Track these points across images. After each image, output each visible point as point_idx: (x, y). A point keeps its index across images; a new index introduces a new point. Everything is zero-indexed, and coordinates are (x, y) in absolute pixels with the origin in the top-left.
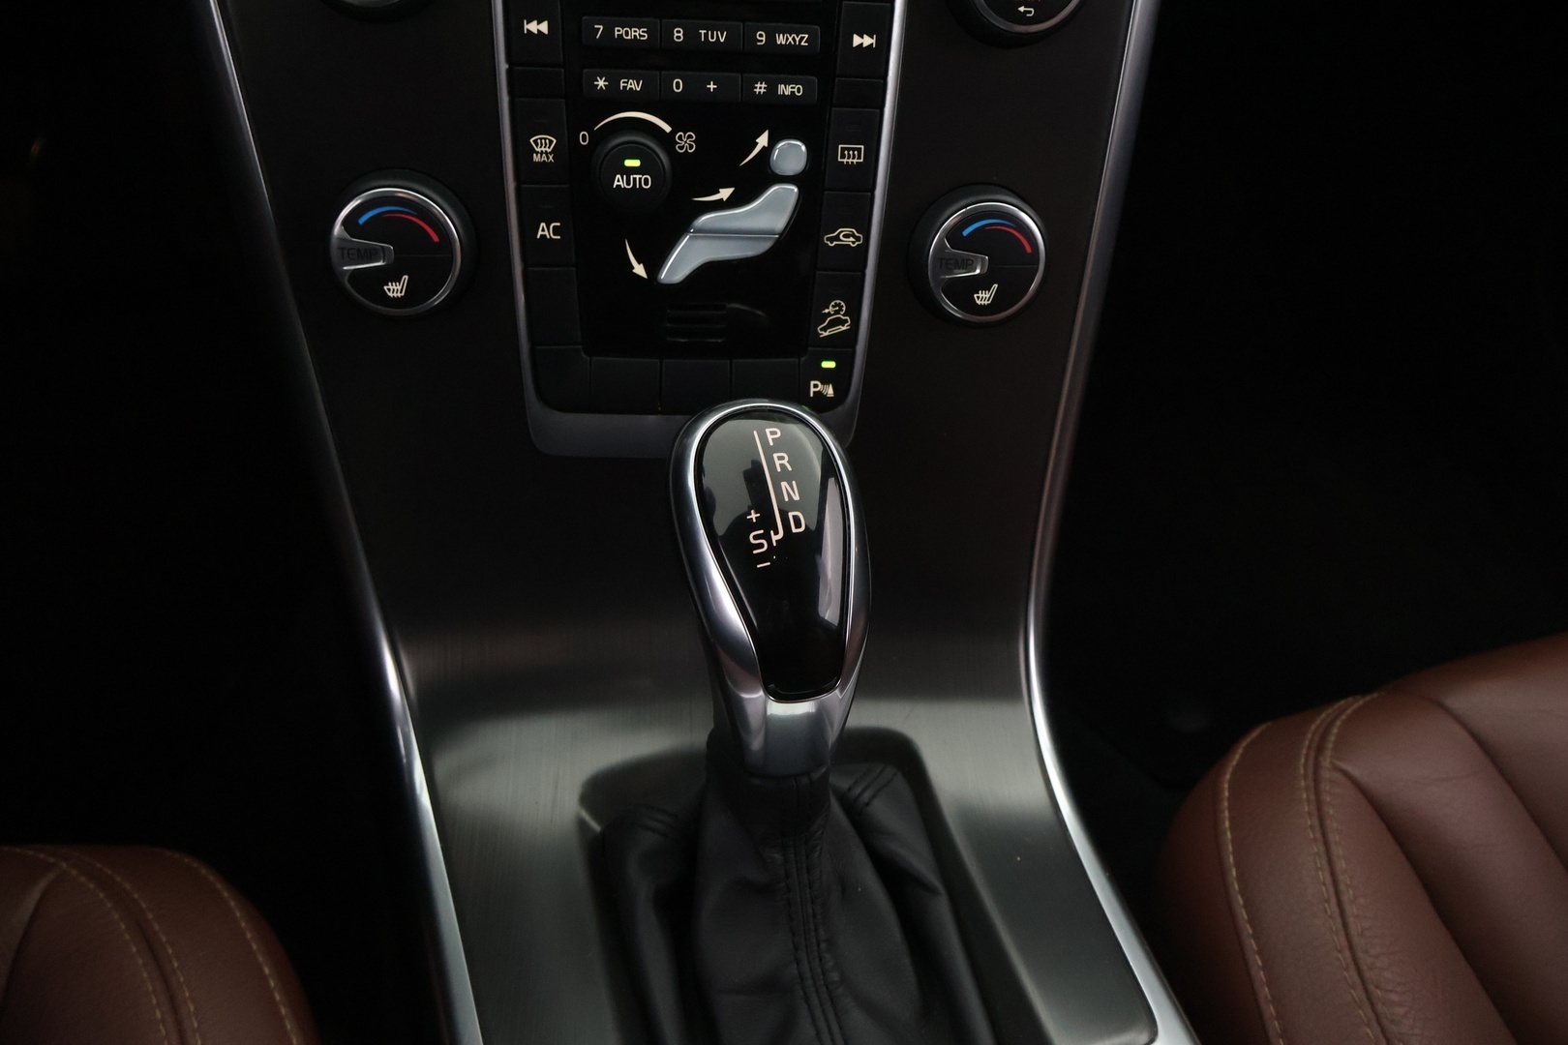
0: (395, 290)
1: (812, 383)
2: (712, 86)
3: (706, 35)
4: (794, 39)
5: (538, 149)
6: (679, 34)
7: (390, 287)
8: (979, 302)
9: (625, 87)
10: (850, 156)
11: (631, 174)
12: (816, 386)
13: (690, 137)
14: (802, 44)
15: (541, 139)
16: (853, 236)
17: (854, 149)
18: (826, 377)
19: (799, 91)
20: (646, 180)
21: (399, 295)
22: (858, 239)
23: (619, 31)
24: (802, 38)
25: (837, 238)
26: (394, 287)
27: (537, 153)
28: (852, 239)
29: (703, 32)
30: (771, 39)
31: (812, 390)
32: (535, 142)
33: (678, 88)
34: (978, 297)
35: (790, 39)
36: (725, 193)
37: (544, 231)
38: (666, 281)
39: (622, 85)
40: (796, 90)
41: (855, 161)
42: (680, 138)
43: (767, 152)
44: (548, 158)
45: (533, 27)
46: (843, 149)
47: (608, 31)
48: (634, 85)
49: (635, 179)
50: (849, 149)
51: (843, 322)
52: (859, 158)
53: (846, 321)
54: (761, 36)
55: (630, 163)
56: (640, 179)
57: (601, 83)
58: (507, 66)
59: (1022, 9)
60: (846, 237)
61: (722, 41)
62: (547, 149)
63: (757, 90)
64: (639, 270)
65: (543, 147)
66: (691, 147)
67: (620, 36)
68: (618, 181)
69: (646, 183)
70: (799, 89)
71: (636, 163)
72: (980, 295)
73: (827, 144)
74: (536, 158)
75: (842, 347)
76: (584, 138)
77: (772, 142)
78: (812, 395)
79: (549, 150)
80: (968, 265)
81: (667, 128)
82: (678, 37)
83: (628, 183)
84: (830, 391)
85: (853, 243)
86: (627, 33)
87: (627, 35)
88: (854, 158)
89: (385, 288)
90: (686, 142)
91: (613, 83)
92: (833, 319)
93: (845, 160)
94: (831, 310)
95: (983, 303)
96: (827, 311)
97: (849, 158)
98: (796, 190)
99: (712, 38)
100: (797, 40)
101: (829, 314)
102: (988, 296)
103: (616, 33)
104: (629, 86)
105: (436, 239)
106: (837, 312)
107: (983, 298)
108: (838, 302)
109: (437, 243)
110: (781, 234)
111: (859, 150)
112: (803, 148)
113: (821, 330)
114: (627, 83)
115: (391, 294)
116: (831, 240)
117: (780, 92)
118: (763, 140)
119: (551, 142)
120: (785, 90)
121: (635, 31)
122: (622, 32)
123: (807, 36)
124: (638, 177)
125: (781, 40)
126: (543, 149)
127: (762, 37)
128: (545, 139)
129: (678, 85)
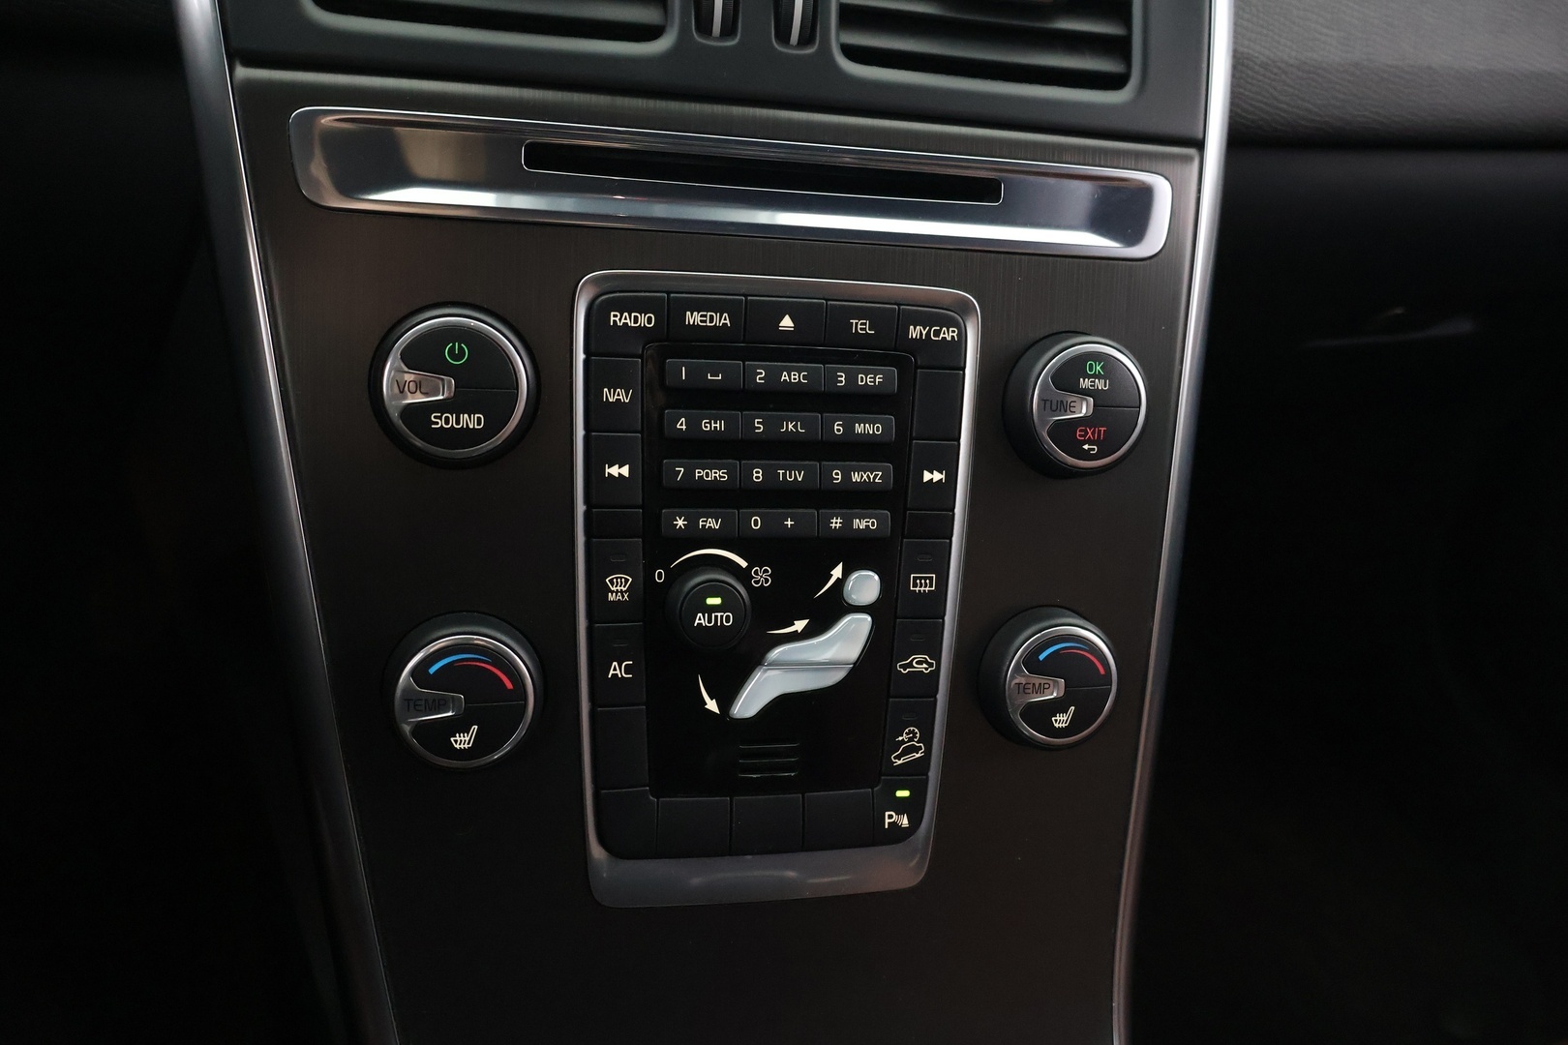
0: (462, 741)
1: (887, 813)
2: (789, 523)
3: (784, 475)
4: (868, 476)
5: (614, 589)
6: (758, 475)
7: (458, 738)
8: (1057, 725)
9: (704, 526)
10: (922, 584)
11: (713, 614)
12: (890, 817)
13: (766, 571)
14: (877, 481)
15: (617, 578)
16: (926, 662)
17: (925, 578)
18: (901, 806)
19: (873, 525)
20: (728, 617)
21: (466, 746)
22: (931, 665)
23: (699, 473)
24: (876, 475)
25: (910, 665)
26: (462, 738)
27: (612, 592)
28: (925, 665)
29: (781, 472)
30: (847, 477)
31: (887, 821)
32: (611, 581)
33: (756, 525)
34: (1056, 721)
35: (865, 477)
36: (800, 625)
37: (616, 670)
38: (738, 716)
39: (701, 523)
40: (870, 524)
41: (927, 589)
42: (756, 572)
43: (840, 583)
44: (623, 597)
45: (614, 471)
46: (915, 579)
47: (689, 473)
48: (712, 524)
49: (716, 617)
50: (921, 578)
51: (917, 749)
52: (931, 586)
53: (920, 748)
54: (837, 474)
55: (711, 601)
56: (722, 616)
57: (680, 523)
58: (584, 508)
59: (1086, 447)
60: (919, 663)
61: (800, 480)
62: (622, 588)
63: (833, 525)
64: (712, 705)
65: (619, 587)
66: (767, 581)
67: (701, 477)
68: (700, 619)
69: (728, 621)
70: (873, 522)
71: (717, 601)
72: (1058, 718)
73: (899, 574)
74: (611, 597)
75: (915, 775)
76: (660, 576)
77: (846, 573)
78: (886, 827)
79: (624, 589)
80: (1041, 690)
81: (744, 564)
82: (758, 478)
83: (710, 621)
84: (905, 822)
85: (926, 669)
86: (707, 475)
87: (707, 476)
88: (925, 587)
89: (452, 739)
90: (762, 576)
91: (692, 522)
92: (908, 747)
93: (917, 589)
94: (904, 737)
95: (1060, 725)
96: (900, 738)
97: (921, 587)
98: (869, 619)
99: (790, 477)
100: (872, 477)
101: (903, 742)
102: (1065, 719)
103: (697, 475)
104: (708, 525)
105: (509, 686)
106: (911, 739)
107: (1061, 721)
108: (912, 728)
109: (511, 690)
110: (855, 664)
111: (931, 579)
112: (876, 577)
113: (895, 758)
114: (706, 521)
115: (457, 746)
116: (904, 667)
117: (855, 526)
118: (837, 572)
119: (627, 580)
120: (860, 524)
121: (715, 473)
122: (703, 473)
123: (880, 473)
124: (719, 614)
125: (856, 477)
126: (619, 588)
127: (838, 476)
128: (621, 578)
129: (756, 523)
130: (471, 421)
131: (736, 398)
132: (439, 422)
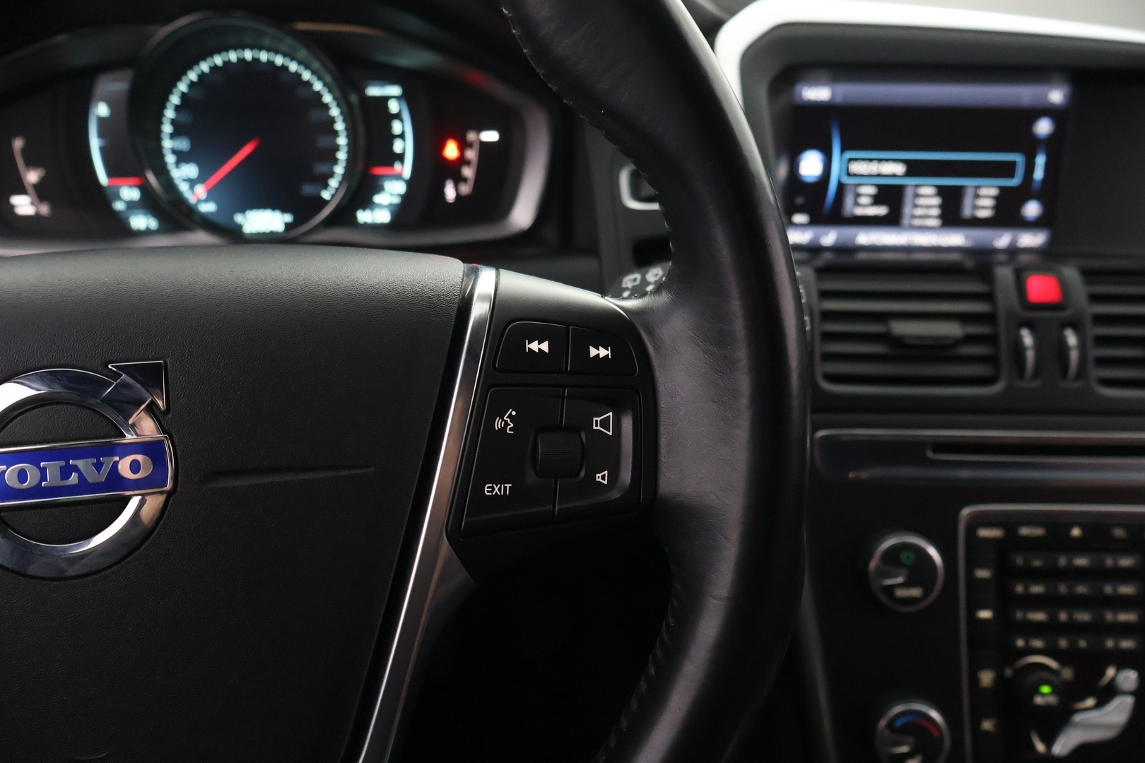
2: (1082, 644)
5: (984, 679)
13: (1069, 670)
15: (985, 673)
27: (982, 681)
30: (1115, 618)
32: (982, 675)
36: (1091, 702)
38: (1056, 754)
39: (1032, 643)
43: (1114, 677)
45: (983, 614)
47: (1024, 616)
48: (1038, 643)
57: (1020, 643)
62: (989, 679)
63: (1108, 645)
66: (1070, 676)
70: (1132, 644)
74: (982, 685)
77: (1116, 672)
82: (1063, 618)
83: (1043, 702)
87: (1035, 617)
91: (1027, 643)
98: (1133, 698)
103: (1029, 617)
110: (1124, 726)
112: (1135, 673)
114: (1035, 642)
117: (1121, 646)
118: (1111, 672)
119: (991, 675)
120: (1124, 645)
126: (986, 679)
127: (1109, 617)
128: (988, 673)
129: (1063, 643)
130: (915, 592)
131: (1049, 574)
132: (901, 593)
